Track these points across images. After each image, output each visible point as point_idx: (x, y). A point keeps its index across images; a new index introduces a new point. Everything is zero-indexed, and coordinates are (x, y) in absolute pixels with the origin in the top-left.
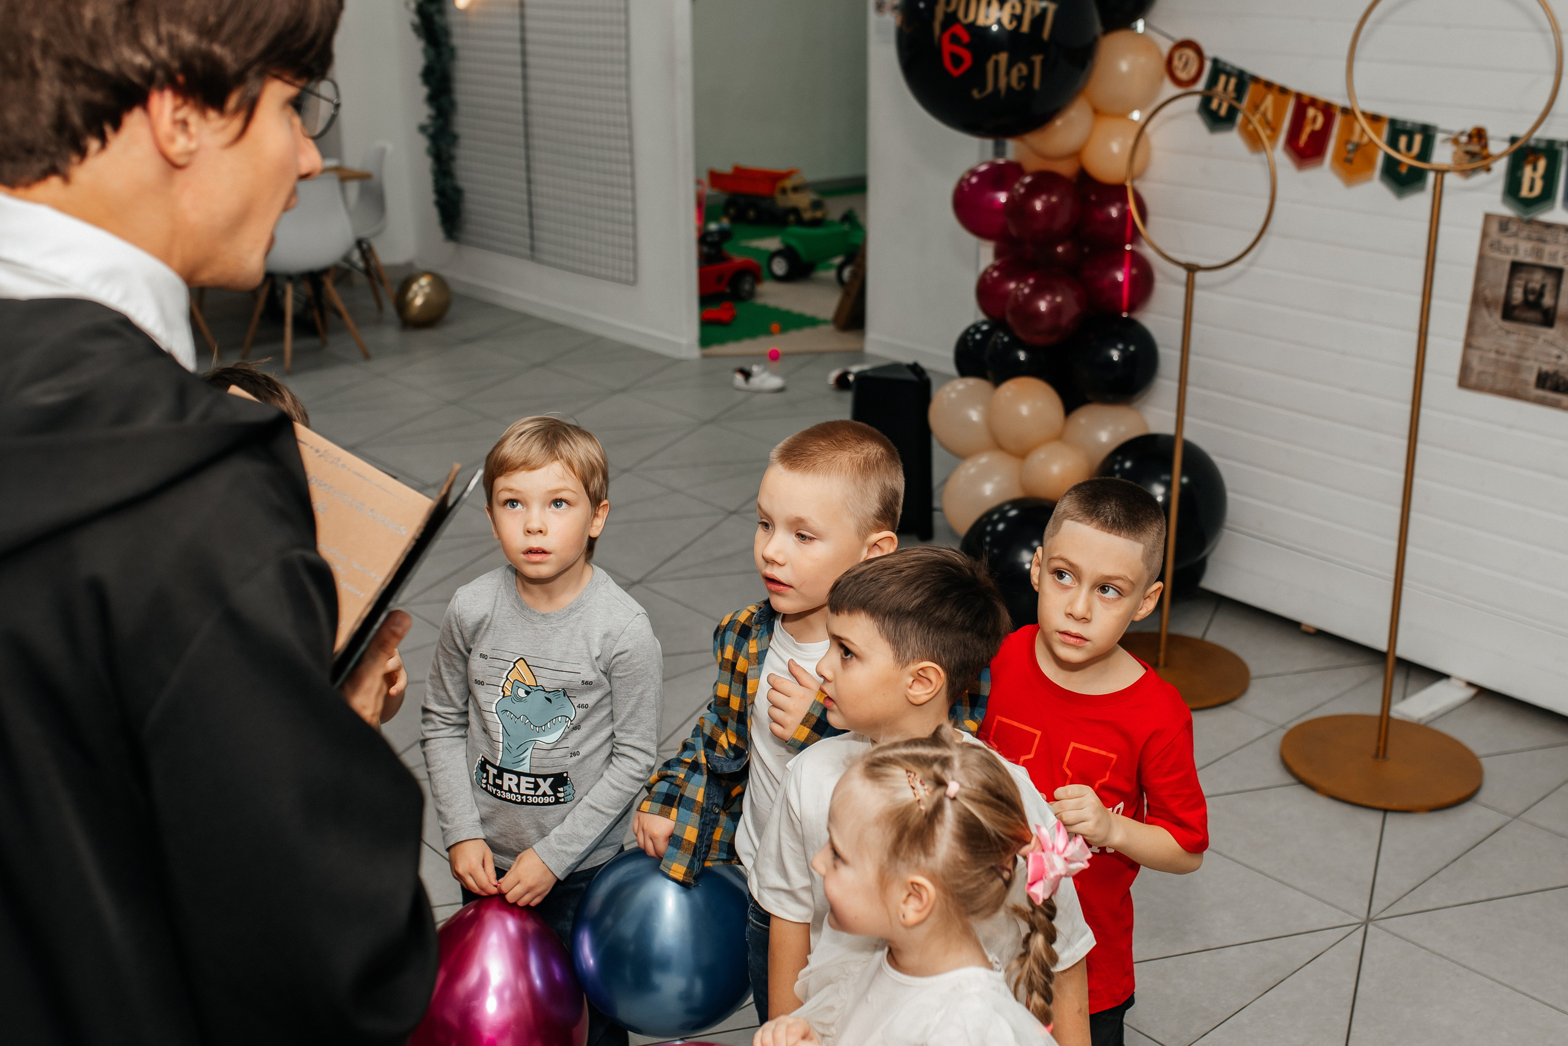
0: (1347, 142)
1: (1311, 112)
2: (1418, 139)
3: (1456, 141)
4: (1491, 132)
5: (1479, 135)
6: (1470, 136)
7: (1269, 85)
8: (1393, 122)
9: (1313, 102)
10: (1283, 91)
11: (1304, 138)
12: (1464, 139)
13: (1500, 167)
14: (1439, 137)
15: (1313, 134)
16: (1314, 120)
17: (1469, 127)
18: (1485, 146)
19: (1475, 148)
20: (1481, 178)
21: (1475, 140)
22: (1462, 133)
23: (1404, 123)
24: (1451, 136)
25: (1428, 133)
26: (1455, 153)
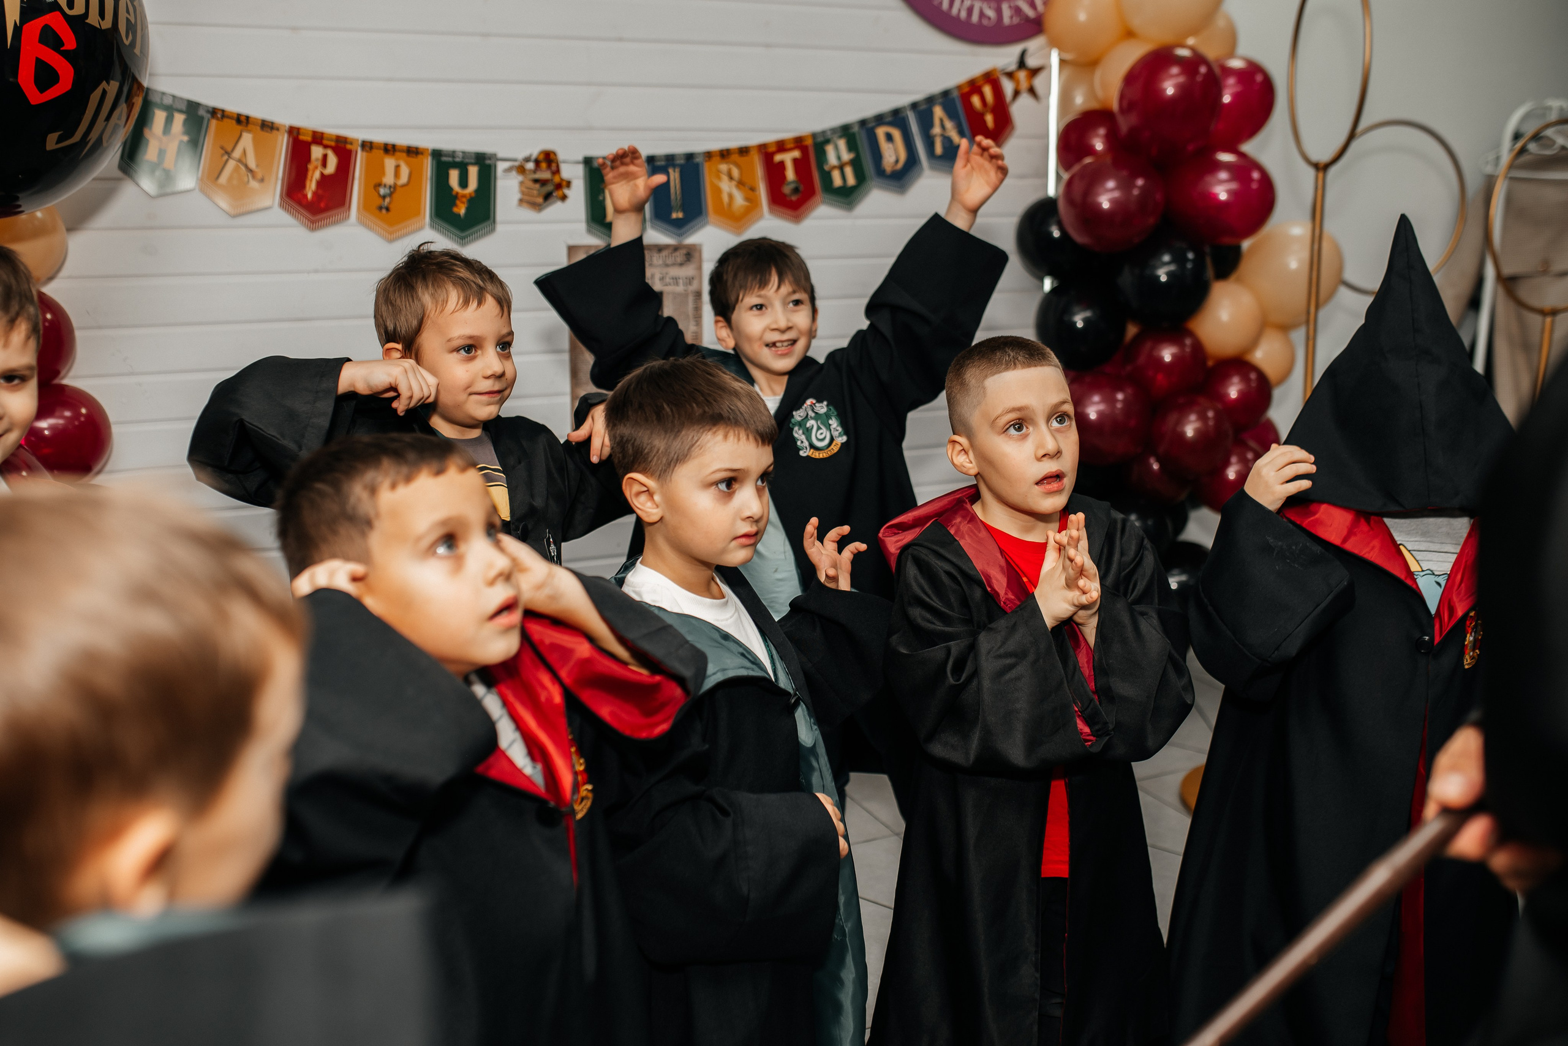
0: (379, 185)
1: (317, 152)
2: (473, 172)
3: (521, 170)
4: (561, 156)
5: (548, 159)
6: (537, 162)
7: (242, 121)
8: (437, 154)
9: (318, 138)
10: (267, 126)
11: (311, 187)
12: (530, 166)
13: (577, 193)
14: (501, 166)
15: (324, 180)
16: (324, 161)
17: (535, 151)
18: (557, 171)
19: (545, 175)
20: (556, 209)
21: (544, 165)
22: (527, 160)
23: (453, 154)
24: (516, 164)
25: (485, 164)
26: (522, 183)
